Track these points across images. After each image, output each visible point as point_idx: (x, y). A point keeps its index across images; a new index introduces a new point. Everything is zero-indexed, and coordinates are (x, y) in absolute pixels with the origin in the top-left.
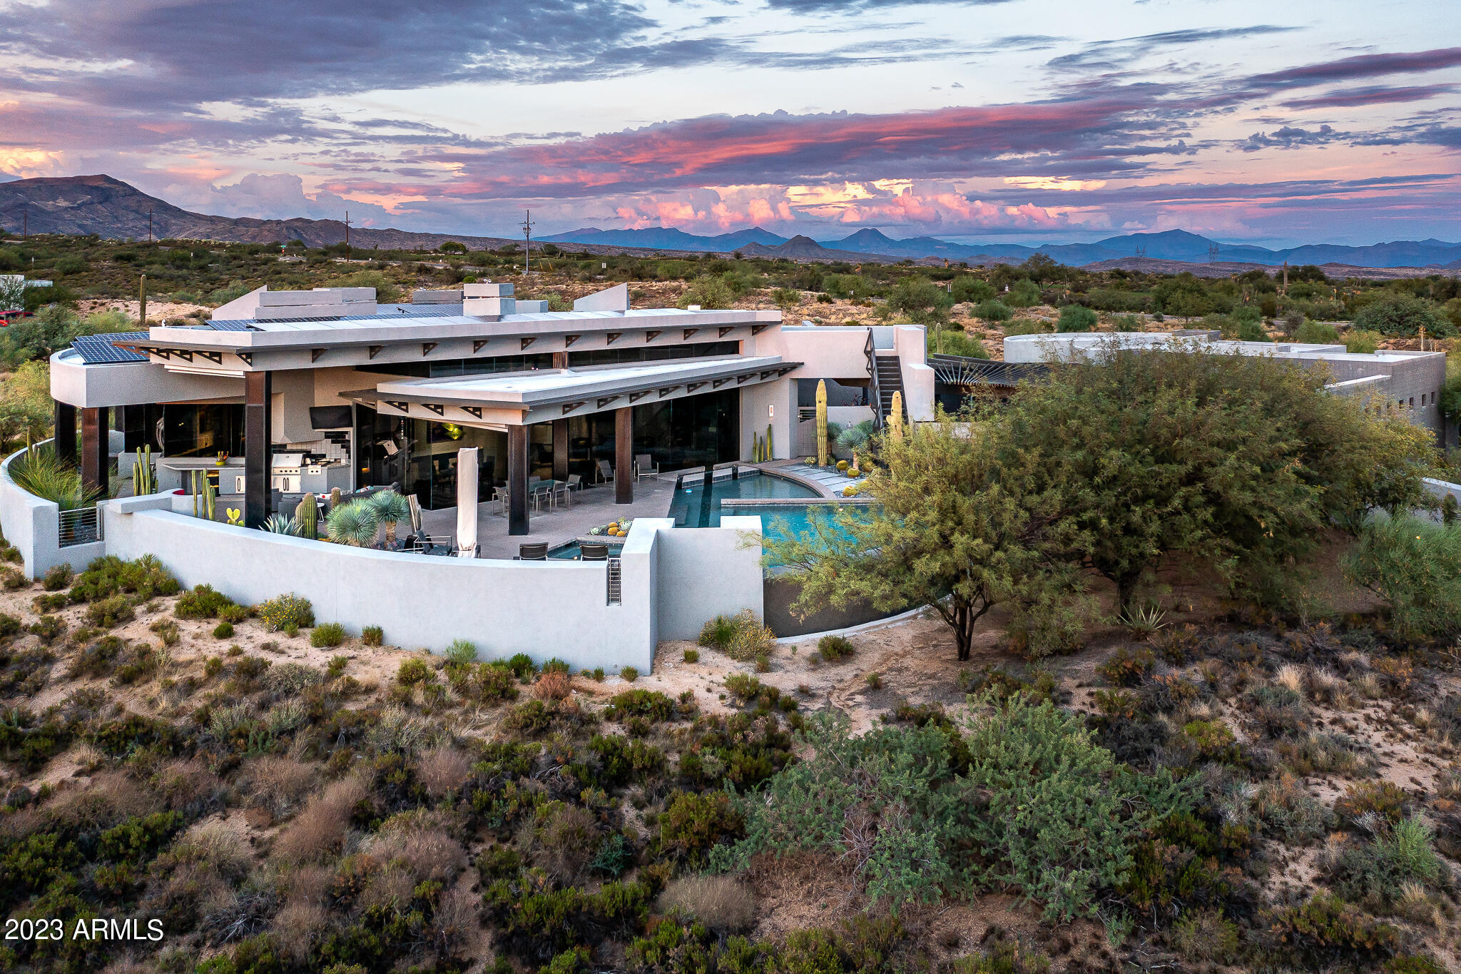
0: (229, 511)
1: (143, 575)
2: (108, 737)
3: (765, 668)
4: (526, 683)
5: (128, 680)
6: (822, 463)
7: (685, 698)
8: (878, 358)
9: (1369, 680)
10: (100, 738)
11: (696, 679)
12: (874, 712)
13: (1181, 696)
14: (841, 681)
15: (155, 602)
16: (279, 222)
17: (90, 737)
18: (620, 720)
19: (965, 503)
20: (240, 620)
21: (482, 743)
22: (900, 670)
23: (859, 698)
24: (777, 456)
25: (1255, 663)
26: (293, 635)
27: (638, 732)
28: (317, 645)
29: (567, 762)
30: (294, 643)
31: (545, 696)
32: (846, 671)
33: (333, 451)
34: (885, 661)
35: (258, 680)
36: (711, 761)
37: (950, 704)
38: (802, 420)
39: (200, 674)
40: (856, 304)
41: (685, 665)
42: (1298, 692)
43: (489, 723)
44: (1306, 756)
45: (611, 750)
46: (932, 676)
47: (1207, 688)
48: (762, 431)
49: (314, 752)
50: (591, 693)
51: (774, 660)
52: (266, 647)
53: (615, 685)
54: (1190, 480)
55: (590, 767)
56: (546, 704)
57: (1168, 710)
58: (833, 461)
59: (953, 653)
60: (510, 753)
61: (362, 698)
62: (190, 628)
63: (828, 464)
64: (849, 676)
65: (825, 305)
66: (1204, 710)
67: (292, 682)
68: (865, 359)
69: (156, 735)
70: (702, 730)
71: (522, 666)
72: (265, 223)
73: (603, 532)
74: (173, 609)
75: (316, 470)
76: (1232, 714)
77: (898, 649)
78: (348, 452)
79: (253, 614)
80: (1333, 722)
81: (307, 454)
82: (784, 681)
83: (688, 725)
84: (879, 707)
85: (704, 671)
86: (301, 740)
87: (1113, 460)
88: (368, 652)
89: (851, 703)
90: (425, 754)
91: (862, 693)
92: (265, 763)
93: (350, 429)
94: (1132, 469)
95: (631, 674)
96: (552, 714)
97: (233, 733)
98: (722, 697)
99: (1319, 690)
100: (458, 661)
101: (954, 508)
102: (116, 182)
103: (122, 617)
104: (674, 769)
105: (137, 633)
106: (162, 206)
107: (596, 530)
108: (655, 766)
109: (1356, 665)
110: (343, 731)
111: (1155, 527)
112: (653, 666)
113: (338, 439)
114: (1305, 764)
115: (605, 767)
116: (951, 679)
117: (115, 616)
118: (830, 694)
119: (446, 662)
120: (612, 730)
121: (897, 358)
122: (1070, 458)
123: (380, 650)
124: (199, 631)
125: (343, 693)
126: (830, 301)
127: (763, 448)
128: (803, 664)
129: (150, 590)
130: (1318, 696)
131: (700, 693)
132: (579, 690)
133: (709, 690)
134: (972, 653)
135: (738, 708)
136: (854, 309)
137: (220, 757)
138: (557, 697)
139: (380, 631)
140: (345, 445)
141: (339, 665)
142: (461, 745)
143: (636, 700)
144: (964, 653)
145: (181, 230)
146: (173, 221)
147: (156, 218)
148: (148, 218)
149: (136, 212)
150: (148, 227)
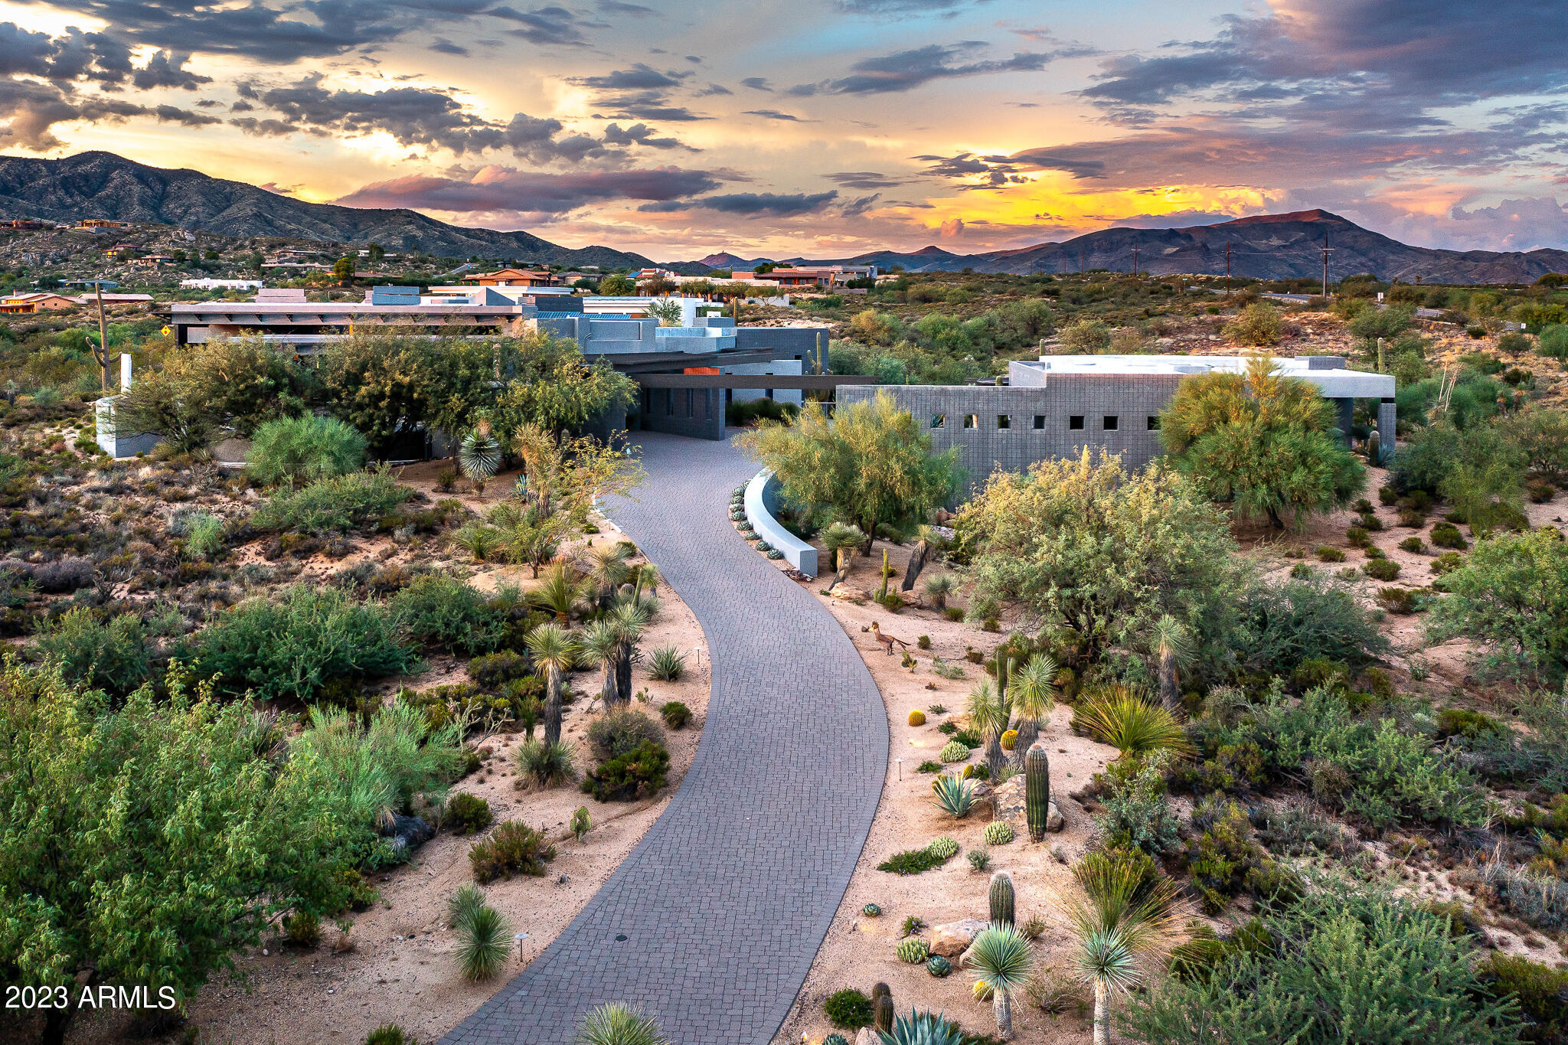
102: (1332, 216)
145: (1398, 268)
146: (1391, 257)
147: (1372, 255)
148: (1364, 254)
149: (1352, 248)
150: (1362, 264)
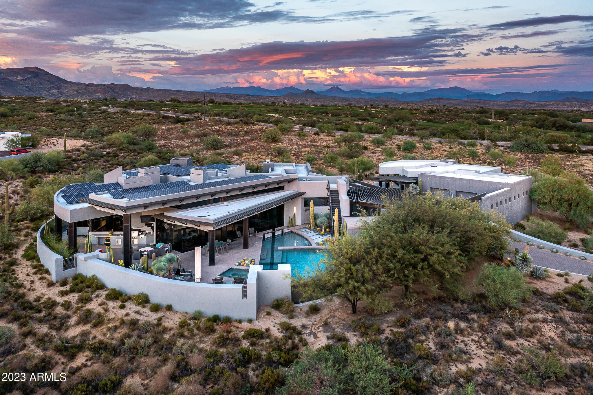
0: (119, 261)
1: (93, 283)
2: (94, 348)
3: (292, 317)
4: (218, 325)
5: (95, 326)
6: (312, 228)
7: (267, 330)
8: (331, 191)
9: (476, 325)
10: (92, 348)
11: (270, 322)
12: (325, 334)
13: (417, 333)
14: (315, 321)
15: (97, 293)
16: (104, 85)
17: (88, 348)
18: (248, 339)
19: (354, 268)
20: (126, 301)
21: (206, 350)
22: (334, 317)
23: (321, 328)
24: (297, 224)
25: (442, 320)
26: (144, 307)
27: (253, 344)
28: (152, 311)
29: (232, 358)
30: (144, 310)
31: (224, 331)
32: (317, 318)
33: (148, 230)
34: (329, 313)
35: (136, 326)
36: (275, 356)
37: (348, 332)
38: (305, 211)
39: (118, 323)
40: (328, 136)
41: (267, 316)
42: (453, 330)
43: (208, 341)
44: (450, 356)
45: (245, 353)
46: (344, 320)
47: (426, 329)
48: (292, 216)
49: (157, 353)
50: (238, 328)
51: (295, 314)
52: (136, 312)
53: (246, 325)
54: (423, 260)
55: (239, 359)
56: (225, 334)
57: (413, 338)
58: (316, 227)
59: (350, 311)
60: (215, 354)
61: (169, 332)
62: (111, 304)
63: (314, 228)
64: (318, 320)
65: (316, 136)
66: (423, 338)
67: (148, 327)
68: (327, 191)
69: (108, 347)
70: (272, 343)
71: (216, 319)
72: (99, 85)
73: (240, 264)
74: (104, 296)
75: (143, 237)
76: (432, 339)
77: (334, 308)
78: (153, 230)
79: (130, 298)
80: (462, 342)
81: (140, 231)
82: (297, 322)
83: (268, 341)
84: (327, 332)
85: (272, 319)
86: (153, 349)
87: (400, 253)
88: (168, 314)
89: (318, 330)
90: (190, 355)
91: (322, 326)
92: (143, 359)
93: (154, 223)
94: (405, 256)
95: (250, 321)
96: (227, 339)
97: (132, 347)
98: (278, 329)
99: (459, 330)
100: (197, 317)
101: (350, 269)
102: (40, 69)
103: (89, 300)
104: (264, 357)
105: (94, 306)
106: (58, 79)
107: (237, 264)
108: (258, 357)
109: (473, 319)
110: (165, 347)
111: (412, 276)
112: (257, 317)
113: (150, 226)
114: (449, 359)
115: (244, 358)
116: (349, 322)
117: (86, 300)
118: (312, 327)
119: (192, 318)
120: (245, 344)
121: (337, 191)
122: (387, 251)
123: (171, 312)
124: (114, 305)
125: (163, 331)
126: (318, 135)
127: (292, 222)
128: (304, 314)
129: (95, 288)
130: (459, 332)
131: (272, 328)
132: (234, 326)
133: (274, 326)
134: (357, 310)
135: (284, 333)
136: (327, 138)
137: (128, 356)
138: (229, 332)
139: (171, 306)
140: (152, 228)
141: (160, 319)
142: (201, 351)
143: (252, 332)
144: (354, 311)
145: (66, 88)
146: (63, 85)
147: (56, 84)
148: (53, 83)
149: (48, 81)
150: (53, 87)
